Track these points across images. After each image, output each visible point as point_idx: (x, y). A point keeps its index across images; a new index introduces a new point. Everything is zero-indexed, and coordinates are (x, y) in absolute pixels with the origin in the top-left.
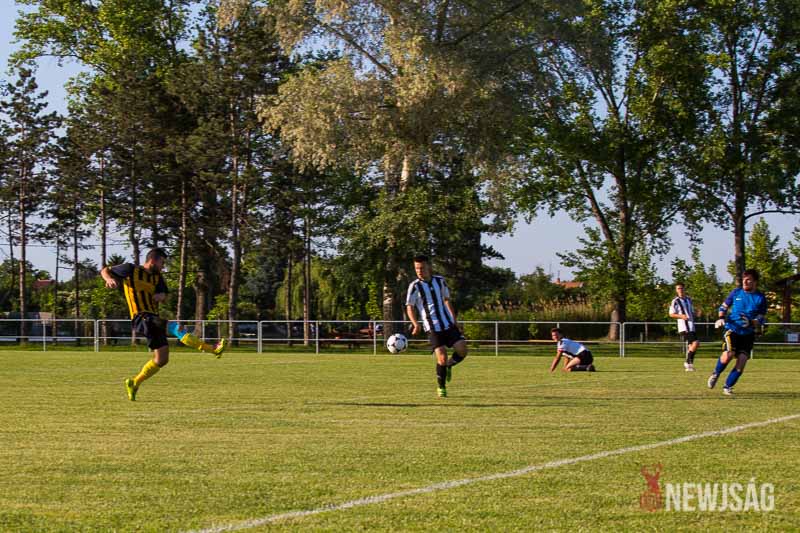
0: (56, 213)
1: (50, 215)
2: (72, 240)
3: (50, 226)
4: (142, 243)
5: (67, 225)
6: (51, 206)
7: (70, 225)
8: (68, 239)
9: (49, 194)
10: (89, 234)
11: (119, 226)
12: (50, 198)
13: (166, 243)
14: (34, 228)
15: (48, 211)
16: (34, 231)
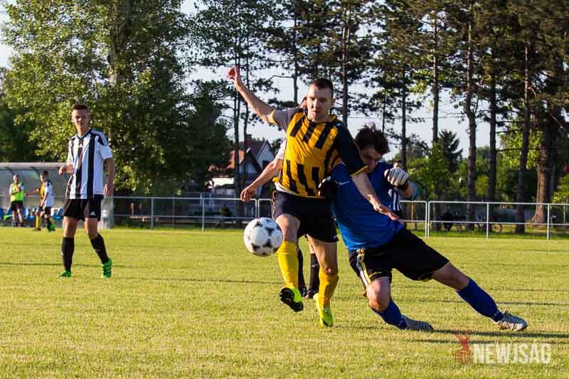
0: (382, 82)
1: (376, 84)
2: (400, 111)
3: (376, 96)
4: (478, 117)
5: (394, 95)
6: (377, 73)
7: (398, 95)
8: (396, 111)
9: (376, 60)
10: (419, 105)
11: (453, 97)
12: (377, 64)
13: (506, 116)
14: (357, 98)
15: (373, 79)
16: (357, 102)
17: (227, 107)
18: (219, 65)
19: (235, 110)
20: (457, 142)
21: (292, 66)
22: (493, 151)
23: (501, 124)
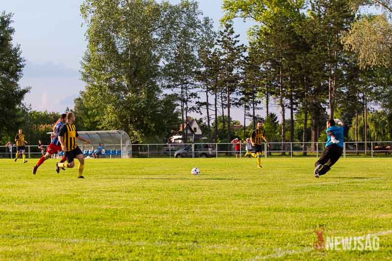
0: (244, 93)
1: (241, 94)
2: (252, 105)
3: (242, 99)
4: (285, 106)
5: (249, 98)
6: (242, 89)
7: (251, 98)
8: (250, 105)
9: (241, 83)
10: (260, 102)
11: (274, 98)
13: (297, 106)
14: (233, 100)
15: (240, 92)
16: (233, 101)
17: (178, 105)
18: (174, 87)
19: (182, 106)
20: (276, 118)
21: (206, 87)
22: (292, 121)
23: (295, 109)
